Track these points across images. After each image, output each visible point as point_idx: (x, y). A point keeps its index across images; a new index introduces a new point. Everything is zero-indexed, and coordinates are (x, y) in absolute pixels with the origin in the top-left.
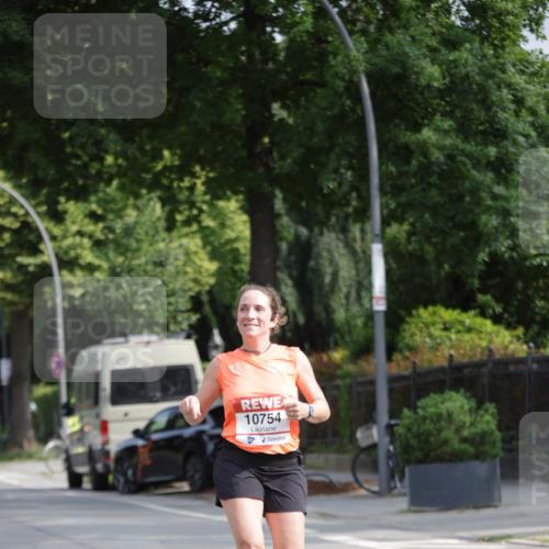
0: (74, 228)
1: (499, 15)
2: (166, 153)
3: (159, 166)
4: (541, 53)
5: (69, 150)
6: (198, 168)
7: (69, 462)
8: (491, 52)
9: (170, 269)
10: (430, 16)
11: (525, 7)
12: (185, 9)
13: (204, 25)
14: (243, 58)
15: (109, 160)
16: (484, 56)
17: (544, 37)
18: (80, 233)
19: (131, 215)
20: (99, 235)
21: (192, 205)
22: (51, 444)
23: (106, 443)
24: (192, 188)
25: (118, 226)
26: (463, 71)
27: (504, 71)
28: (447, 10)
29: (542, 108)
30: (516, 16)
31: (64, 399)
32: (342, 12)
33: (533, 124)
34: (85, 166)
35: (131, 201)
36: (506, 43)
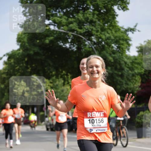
0: (47, 85)
1: (122, 49)
2: (64, 72)
3: (62, 74)
4: (129, 55)
5: (46, 71)
6: (69, 74)
7: (47, 126)
8: (120, 55)
9: (64, 92)
10: (110, 48)
11: (127, 47)
12: (67, 47)
13: (70, 49)
14: (77, 55)
15: (54, 73)
16: (120, 56)
17: (129, 52)
18: (49, 86)
19: (57, 82)
20: (52, 86)
21: (68, 81)
22: (43, 123)
23: (53, 123)
24: (68, 78)
25: (55, 84)
26: (116, 58)
27: (123, 58)
28: (113, 47)
29: (130, 64)
30: (125, 49)
31: (45, 114)
32: (95, 47)
33: (128, 67)
34: (49, 74)
35: (57, 80)
36: (123, 53)
